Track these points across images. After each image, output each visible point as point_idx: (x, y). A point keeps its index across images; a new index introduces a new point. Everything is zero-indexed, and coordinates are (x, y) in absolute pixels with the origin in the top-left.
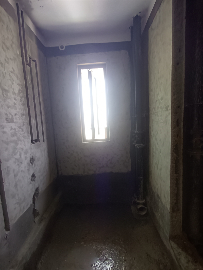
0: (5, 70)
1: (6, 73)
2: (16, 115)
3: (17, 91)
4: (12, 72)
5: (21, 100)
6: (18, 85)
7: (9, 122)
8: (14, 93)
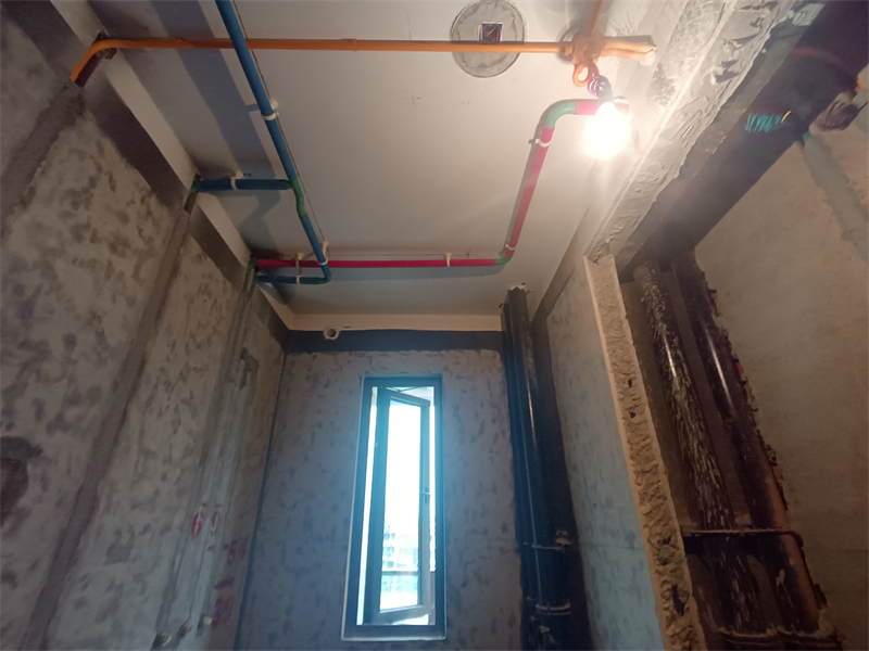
0: (169, 399)
1: (168, 406)
2: (145, 530)
3: (177, 454)
4: (184, 401)
5: (179, 478)
6: (190, 433)
7: (114, 562)
8: (168, 460)
